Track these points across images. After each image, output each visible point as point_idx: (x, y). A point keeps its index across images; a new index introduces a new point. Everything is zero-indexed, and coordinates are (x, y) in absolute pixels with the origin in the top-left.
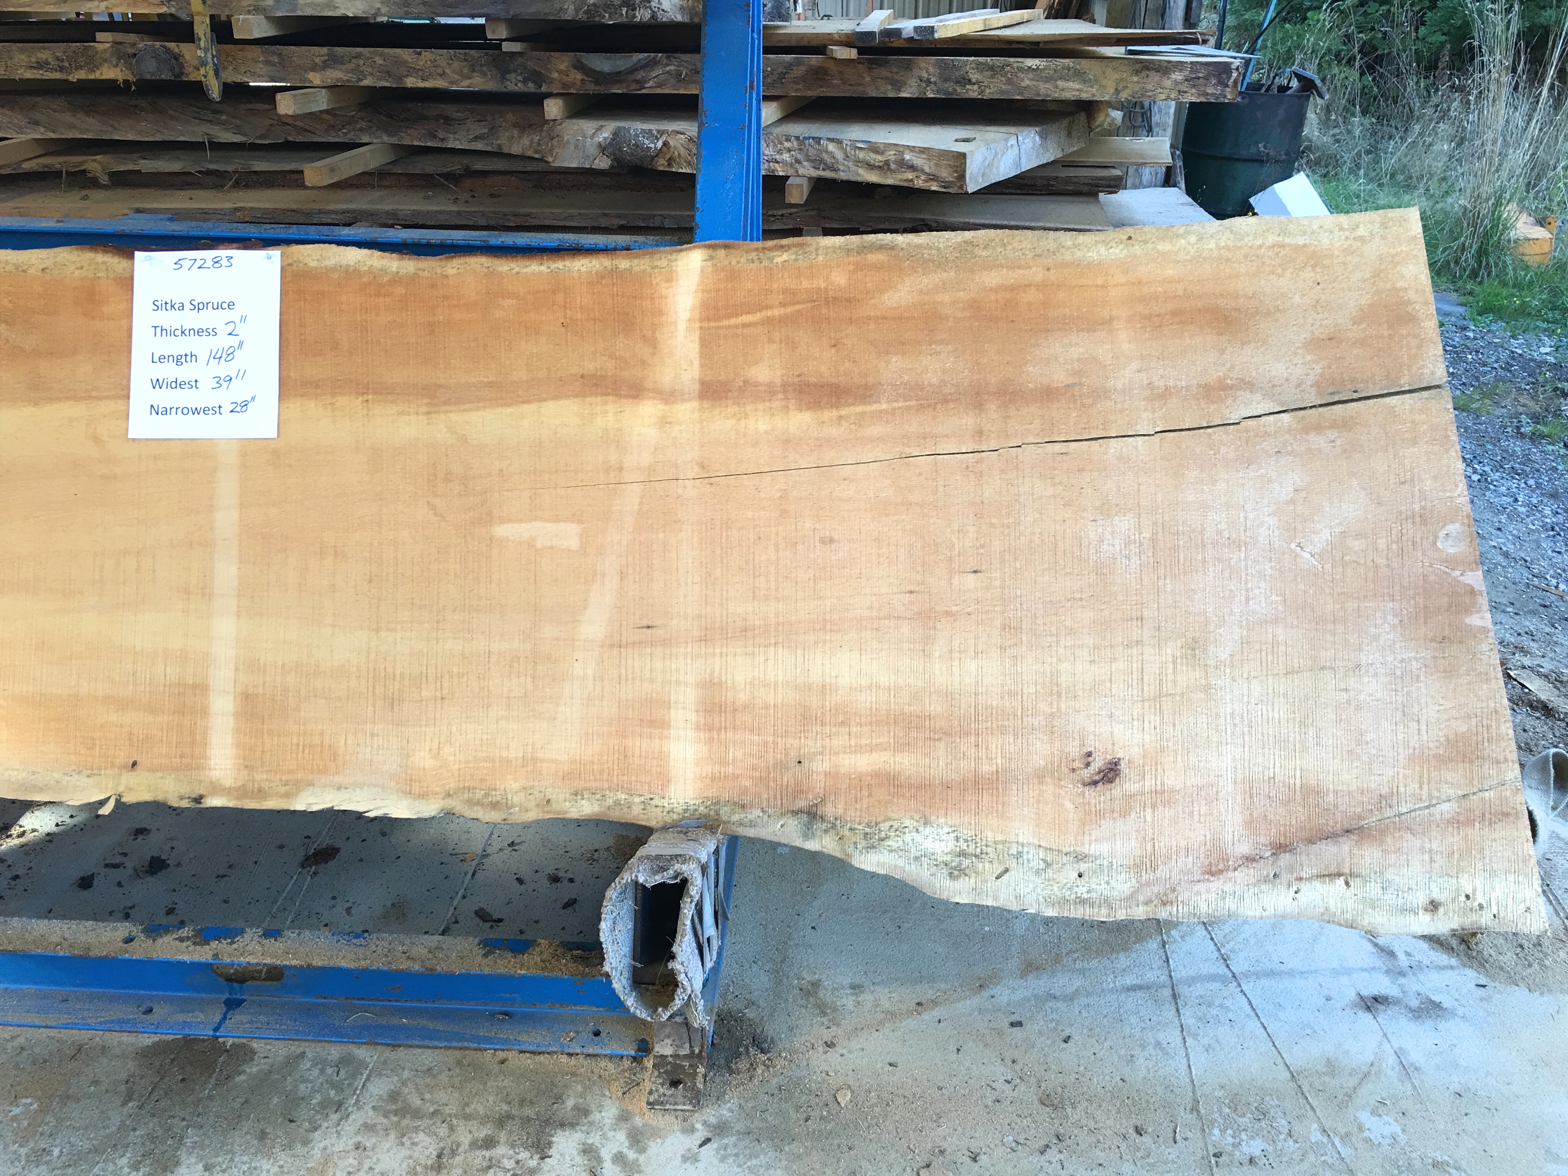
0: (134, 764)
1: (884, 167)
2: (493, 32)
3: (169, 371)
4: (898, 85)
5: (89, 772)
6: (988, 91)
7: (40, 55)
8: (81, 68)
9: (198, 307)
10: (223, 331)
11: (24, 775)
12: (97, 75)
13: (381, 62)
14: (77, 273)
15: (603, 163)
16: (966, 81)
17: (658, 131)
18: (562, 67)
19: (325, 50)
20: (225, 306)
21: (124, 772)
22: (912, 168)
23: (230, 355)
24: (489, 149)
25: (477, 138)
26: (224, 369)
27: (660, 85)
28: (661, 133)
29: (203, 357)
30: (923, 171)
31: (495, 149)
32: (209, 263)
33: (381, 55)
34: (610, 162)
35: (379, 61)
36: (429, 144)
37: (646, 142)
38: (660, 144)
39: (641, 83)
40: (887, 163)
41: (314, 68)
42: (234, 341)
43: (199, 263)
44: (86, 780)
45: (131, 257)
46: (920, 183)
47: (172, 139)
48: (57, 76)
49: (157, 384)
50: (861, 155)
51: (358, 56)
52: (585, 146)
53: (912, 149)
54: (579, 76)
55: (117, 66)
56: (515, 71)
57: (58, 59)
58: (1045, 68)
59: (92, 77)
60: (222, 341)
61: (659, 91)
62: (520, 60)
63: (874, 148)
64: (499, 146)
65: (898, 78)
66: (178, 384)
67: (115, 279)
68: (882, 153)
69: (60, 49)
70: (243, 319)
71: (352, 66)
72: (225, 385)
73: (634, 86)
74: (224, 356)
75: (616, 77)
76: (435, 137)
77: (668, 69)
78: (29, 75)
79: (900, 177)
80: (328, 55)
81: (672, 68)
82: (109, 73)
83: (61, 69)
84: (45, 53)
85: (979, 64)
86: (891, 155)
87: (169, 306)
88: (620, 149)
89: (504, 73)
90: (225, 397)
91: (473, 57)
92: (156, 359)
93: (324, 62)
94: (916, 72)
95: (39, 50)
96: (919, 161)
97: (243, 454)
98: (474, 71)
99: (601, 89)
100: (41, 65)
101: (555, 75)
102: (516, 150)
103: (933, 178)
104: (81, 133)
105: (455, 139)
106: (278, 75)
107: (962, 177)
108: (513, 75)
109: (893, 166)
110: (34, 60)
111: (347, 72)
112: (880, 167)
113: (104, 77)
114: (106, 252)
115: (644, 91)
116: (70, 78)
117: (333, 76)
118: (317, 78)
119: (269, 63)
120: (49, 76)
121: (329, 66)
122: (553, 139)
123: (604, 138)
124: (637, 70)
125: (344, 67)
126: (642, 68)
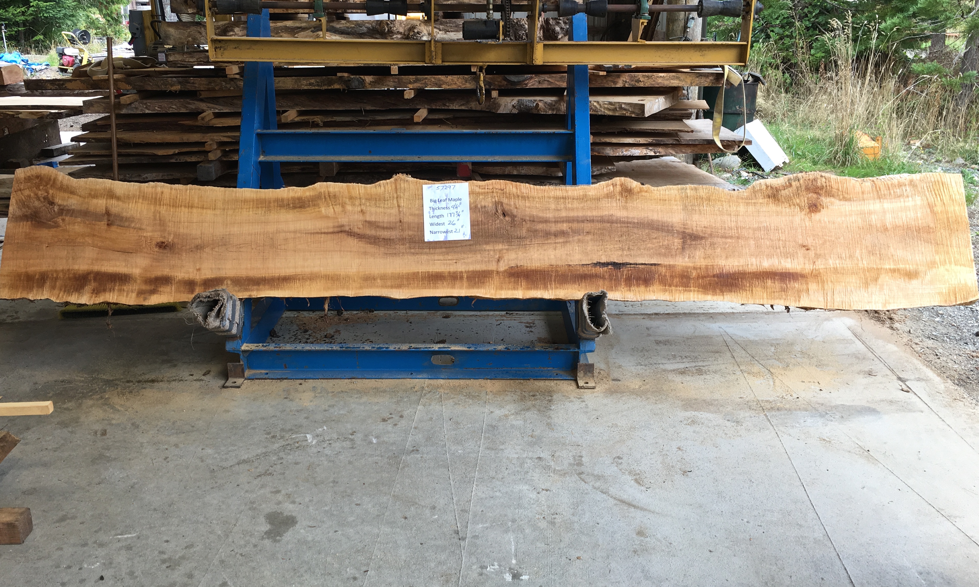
1: (615, 110)
2: (474, 69)
6: (647, 84)
12: (332, 87)
15: (515, 111)
17: (534, 100)
18: (499, 80)
22: (625, 109)
24: (466, 109)
30: (629, 110)
31: (469, 109)
34: (518, 111)
35: (433, 80)
36: (443, 108)
37: (530, 104)
38: (535, 104)
39: (526, 84)
46: (628, 114)
47: (349, 109)
50: (606, 106)
52: (508, 106)
53: (625, 103)
54: (506, 83)
55: (340, 84)
57: (317, 82)
58: (666, 76)
61: (532, 87)
63: (610, 103)
68: (614, 105)
71: (424, 82)
73: (524, 86)
75: (519, 83)
76: (445, 105)
79: (620, 113)
80: (415, 78)
81: (537, 79)
84: (313, 80)
85: (643, 75)
86: (617, 106)
88: (520, 107)
91: (466, 77)
94: (622, 79)
95: (310, 79)
96: (627, 107)
98: (466, 82)
101: (496, 83)
102: (478, 108)
103: (632, 113)
104: (314, 108)
105: (453, 106)
106: (396, 85)
107: (643, 112)
109: (618, 109)
110: (309, 82)
113: (335, 88)
115: (527, 87)
116: (321, 89)
117: (417, 85)
118: (411, 86)
119: (394, 82)
120: (313, 88)
121: (416, 82)
122: (495, 104)
123: (515, 103)
124: (526, 80)
125: (421, 82)
126: (528, 79)
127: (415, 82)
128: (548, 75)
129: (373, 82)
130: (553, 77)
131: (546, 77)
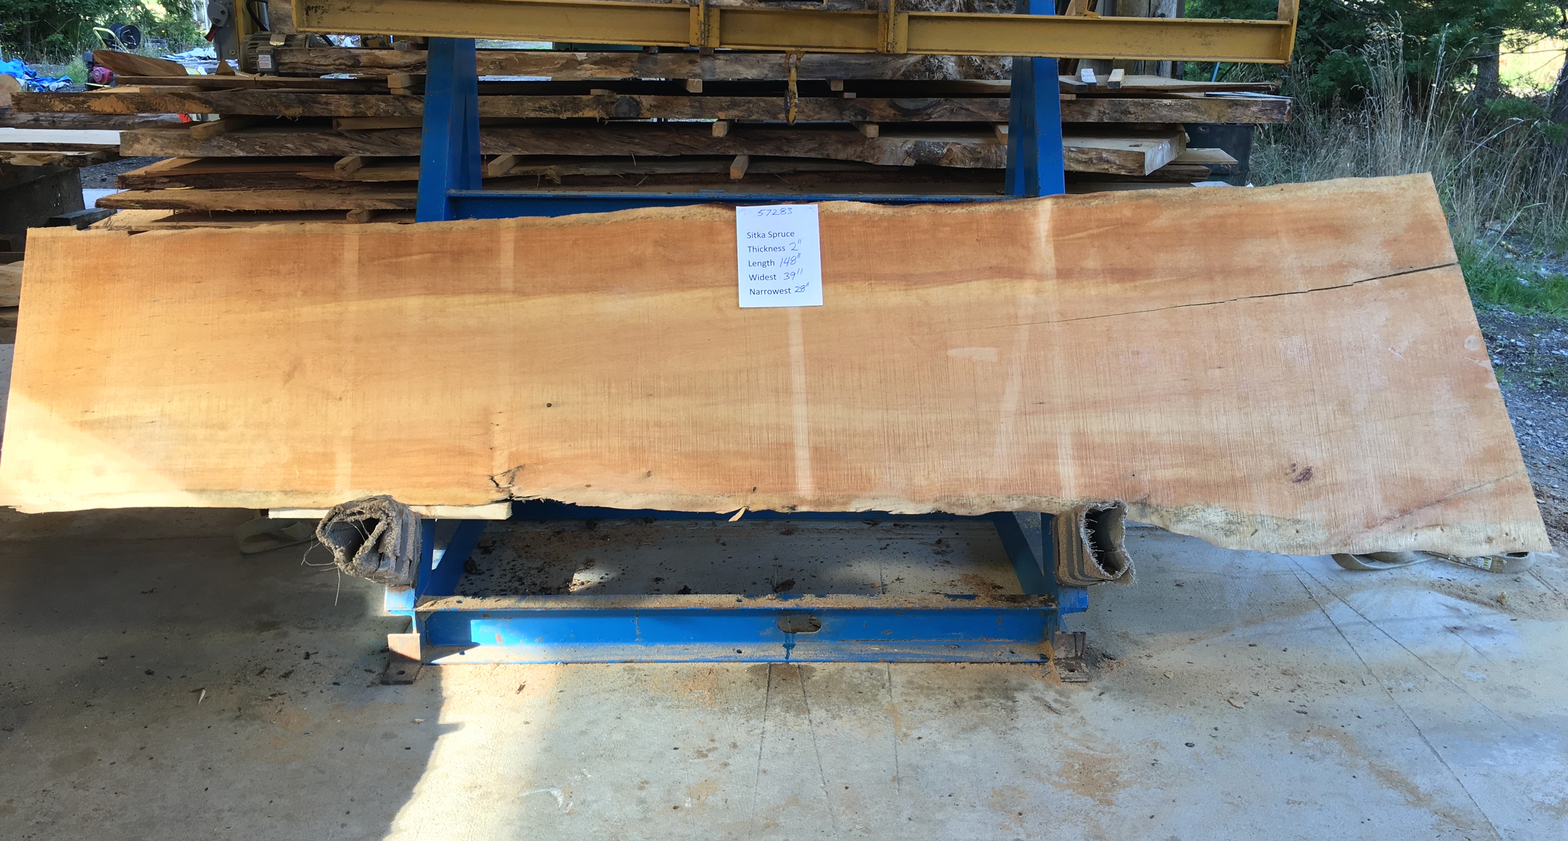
0: (755, 489)
1: (1089, 162)
2: (836, 87)
3: (759, 271)
4: (1085, 115)
5: (729, 495)
6: (1141, 118)
7: (542, 103)
8: (569, 110)
9: (773, 236)
10: (788, 248)
11: (691, 497)
12: (580, 115)
13: (764, 105)
14: (703, 219)
15: (910, 162)
16: (1127, 112)
17: (944, 143)
18: (881, 107)
19: (728, 99)
20: (789, 234)
21: (749, 493)
22: (1108, 162)
23: (793, 261)
24: (820, 157)
25: (810, 150)
26: (790, 269)
27: (940, 117)
28: (947, 144)
29: (778, 263)
30: (1115, 163)
31: (825, 156)
32: (779, 212)
33: (764, 101)
34: (914, 162)
35: (762, 104)
36: (777, 155)
37: (936, 149)
38: (945, 150)
39: (929, 115)
40: (1091, 159)
41: (721, 109)
42: (796, 254)
43: (773, 212)
44: (727, 499)
45: (735, 209)
46: (1113, 171)
47: (608, 154)
48: (553, 115)
49: (753, 278)
50: (1073, 155)
51: (749, 102)
52: (896, 153)
53: (1107, 151)
54: (893, 112)
55: (596, 109)
56: (848, 109)
57: (553, 105)
58: (1175, 104)
59: (576, 116)
60: (788, 254)
61: (939, 120)
62: (852, 103)
63: (1081, 151)
64: (828, 155)
65: (1086, 111)
66: (764, 278)
67: (724, 222)
68: (1087, 154)
69: (556, 99)
70: (800, 241)
71: (745, 108)
72: (791, 277)
73: (926, 117)
74: (790, 261)
75: (917, 112)
76: (782, 150)
77: (945, 107)
78: (532, 115)
79: (1099, 167)
80: (731, 101)
81: (948, 106)
82: (588, 113)
83: (555, 111)
84: (545, 102)
85: (1136, 103)
86: (1093, 155)
87: (756, 236)
88: (919, 154)
89: (841, 111)
90: (791, 284)
91: (821, 101)
92: (751, 264)
93: (728, 106)
94: (1096, 107)
95: (542, 100)
96: (1112, 158)
97: (803, 315)
98: (822, 110)
99: (906, 119)
100: (541, 109)
101: (876, 112)
102: (842, 156)
103: (1123, 167)
104: (545, 151)
105: (795, 151)
106: (698, 113)
107: (1142, 166)
108: (847, 112)
109: (1095, 161)
110: (537, 106)
111: (742, 111)
112: (1085, 162)
113: (585, 116)
114: (719, 207)
115: (931, 120)
116: (561, 117)
117: (734, 114)
118: (722, 115)
119: (691, 106)
120: (547, 115)
121: (731, 108)
122: (873, 149)
123: (909, 148)
124: (930, 108)
125: (740, 108)
126: (932, 106)
128: (967, 100)
129: (655, 106)
130: (976, 102)
131: (964, 102)
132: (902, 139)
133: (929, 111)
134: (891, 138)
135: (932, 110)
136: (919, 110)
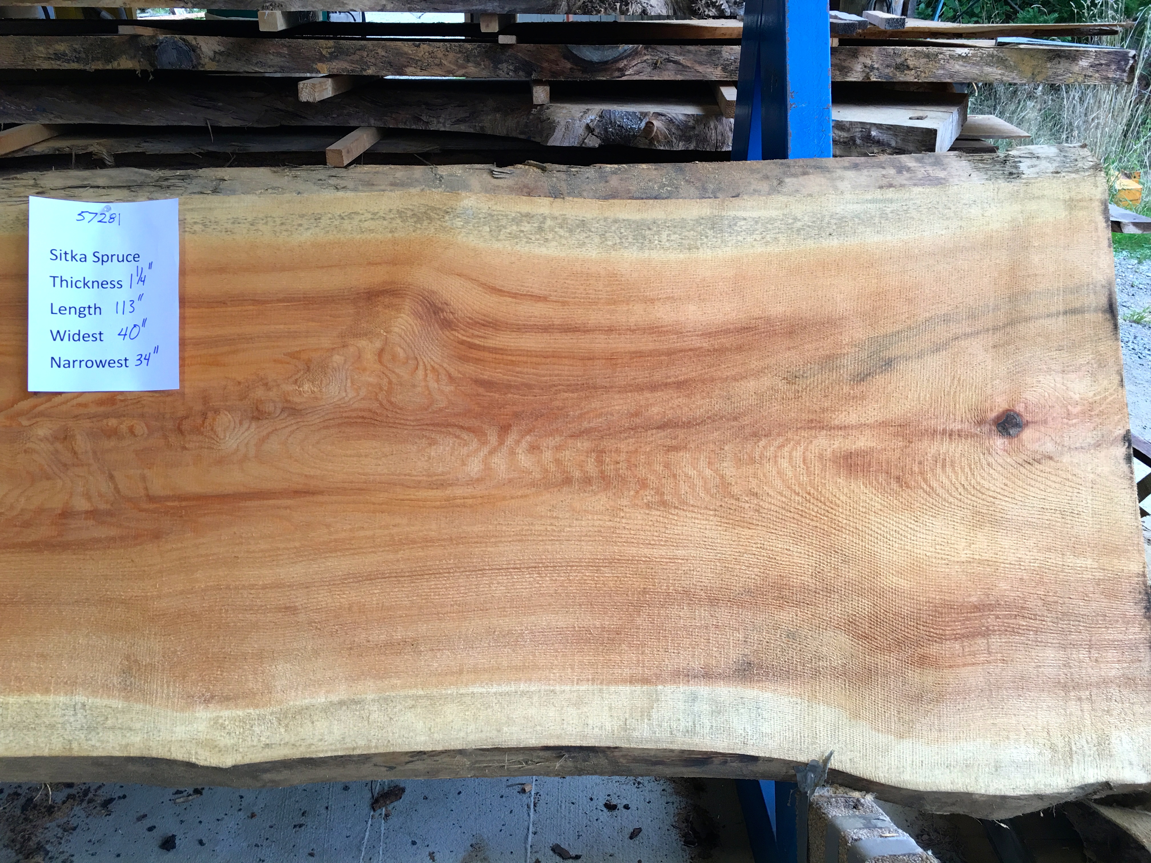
1: (852, 143)
2: (487, 26)
4: (845, 70)
6: (923, 75)
7: (57, 47)
8: (98, 59)
12: (114, 65)
13: (383, 54)
15: (593, 142)
16: (903, 67)
17: (641, 113)
18: (552, 57)
19: (331, 43)
22: (878, 143)
24: (472, 131)
25: (458, 121)
27: (638, 73)
28: (645, 114)
30: (889, 145)
31: (478, 130)
33: (383, 47)
34: (599, 141)
35: (381, 52)
36: (414, 127)
37: (630, 123)
38: (643, 125)
39: (622, 70)
40: (853, 139)
41: (322, 59)
47: (175, 124)
48: (75, 66)
51: (362, 48)
52: (574, 128)
53: (879, 127)
54: (569, 65)
55: (135, 56)
56: (506, 61)
57: (75, 50)
58: (974, 55)
59: (109, 67)
61: (636, 78)
62: (510, 52)
63: (840, 126)
64: (482, 128)
65: (846, 64)
68: (849, 130)
69: (78, 42)
71: (356, 57)
73: (617, 74)
75: (604, 65)
76: (419, 120)
77: (645, 58)
78: (46, 65)
79: (864, 151)
80: (335, 47)
81: (649, 57)
82: (125, 63)
83: (78, 60)
84: (62, 46)
85: (917, 52)
86: (857, 132)
88: (606, 130)
89: (496, 62)
91: (467, 49)
93: (331, 53)
94: (862, 59)
95: (57, 42)
96: (884, 137)
98: (468, 61)
99: (588, 77)
100: (58, 56)
101: (545, 65)
102: (501, 131)
104: (87, 119)
105: (439, 122)
106: (287, 65)
108: (505, 65)
109: (858, 141)
110: (51, 51)
111: (352, 62)
112: (845, 143)
113: (122, 67)
115: (624, 78)
116: (87, 68)
117: (341, 66)
118: (324, 68)
119: (279, 54)
120: (66, 66)
121: (336, 58)
122: (542, 122)
123: (592, 121)
124: (622, 59)
125: (349, 58)
126: (626, 57)
127: (333, 57)
128: (677, 48)
129: (221, 53)
130: (689, 52)
131: (673, 52)
132: (583, 107)
133: (621, 65)
134: (568, 106)
135: (625, 62)
136: (606, 63)
